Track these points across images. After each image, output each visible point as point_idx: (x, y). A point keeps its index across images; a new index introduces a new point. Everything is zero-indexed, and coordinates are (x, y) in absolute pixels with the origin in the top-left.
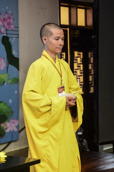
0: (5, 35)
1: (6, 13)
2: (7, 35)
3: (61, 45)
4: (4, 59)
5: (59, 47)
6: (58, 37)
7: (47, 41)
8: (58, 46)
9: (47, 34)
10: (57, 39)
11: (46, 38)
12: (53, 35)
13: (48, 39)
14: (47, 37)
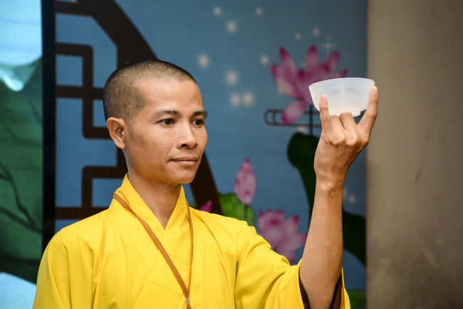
0: (304, 130)
1: (313, 49)
2: (311, 131)
3: (184, 145)
4: (296, 218)
5: (176, 157)
6: (169, 112)
7: (128, 136)
8: (176, 153)
9: (125, 107)
10: (169, 122)
11: (121, 121)
12: (146, 107)
13: (129, 127)
14: (125, 120)
